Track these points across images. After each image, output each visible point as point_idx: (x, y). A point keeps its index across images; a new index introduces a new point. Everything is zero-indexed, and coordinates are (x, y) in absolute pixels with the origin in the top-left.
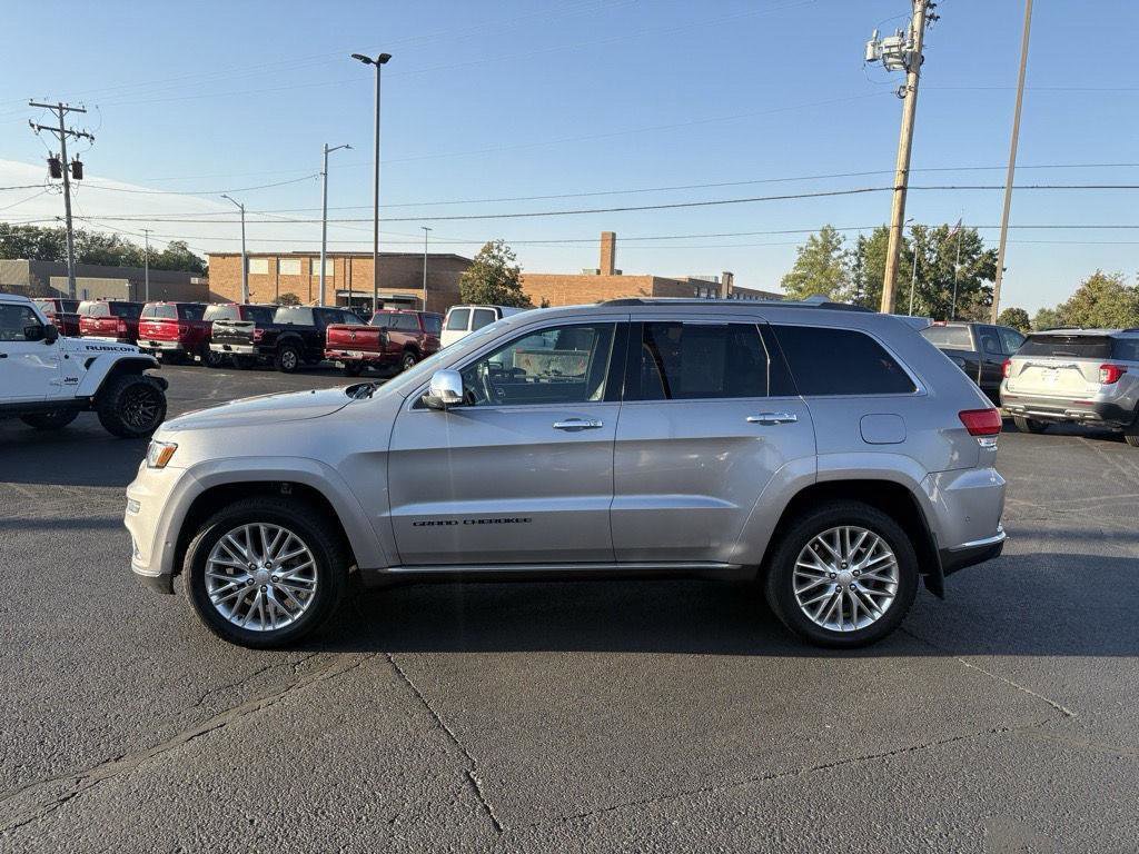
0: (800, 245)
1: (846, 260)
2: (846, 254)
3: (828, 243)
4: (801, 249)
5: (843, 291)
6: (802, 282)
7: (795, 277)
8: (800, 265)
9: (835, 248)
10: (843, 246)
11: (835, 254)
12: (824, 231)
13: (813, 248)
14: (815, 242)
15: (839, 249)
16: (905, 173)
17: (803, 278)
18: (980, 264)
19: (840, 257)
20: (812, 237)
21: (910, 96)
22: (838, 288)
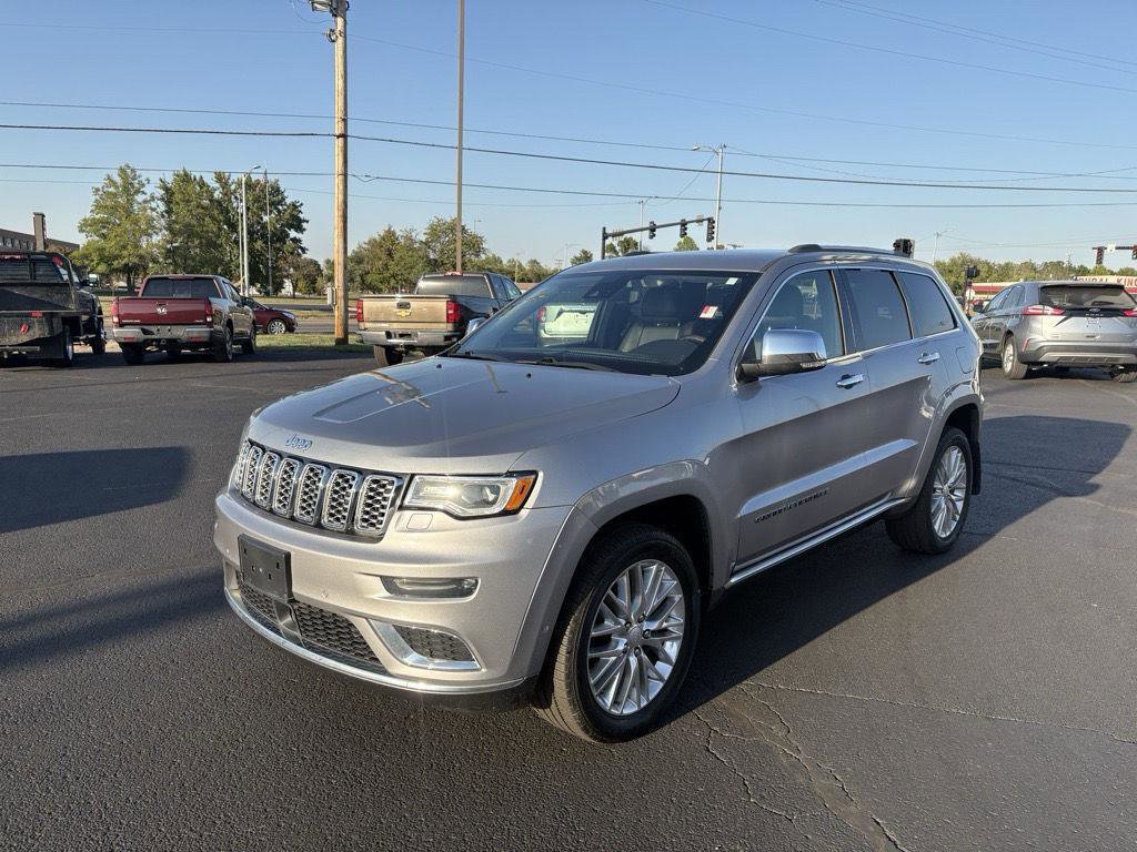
0: (97, 186)
1: (153, 205)
2: (153, 199)
3: (129, 184)
4: (97, 190)
5: (156, 239)
6: (104, 227)
7: (94, 222)
8: (99, 207)
9: (138, 192)
10: (149, 189)
11: (140, 198)
12: (122, 171)
13: (112, 189)
14: (113, 183)
15: (143, 193)
16: (345, 120)
17: (104, 223)
18: (287, 216)
19: (145, 202)
20: (109, 178)
21: (340, 40)
22: (150, 235)
